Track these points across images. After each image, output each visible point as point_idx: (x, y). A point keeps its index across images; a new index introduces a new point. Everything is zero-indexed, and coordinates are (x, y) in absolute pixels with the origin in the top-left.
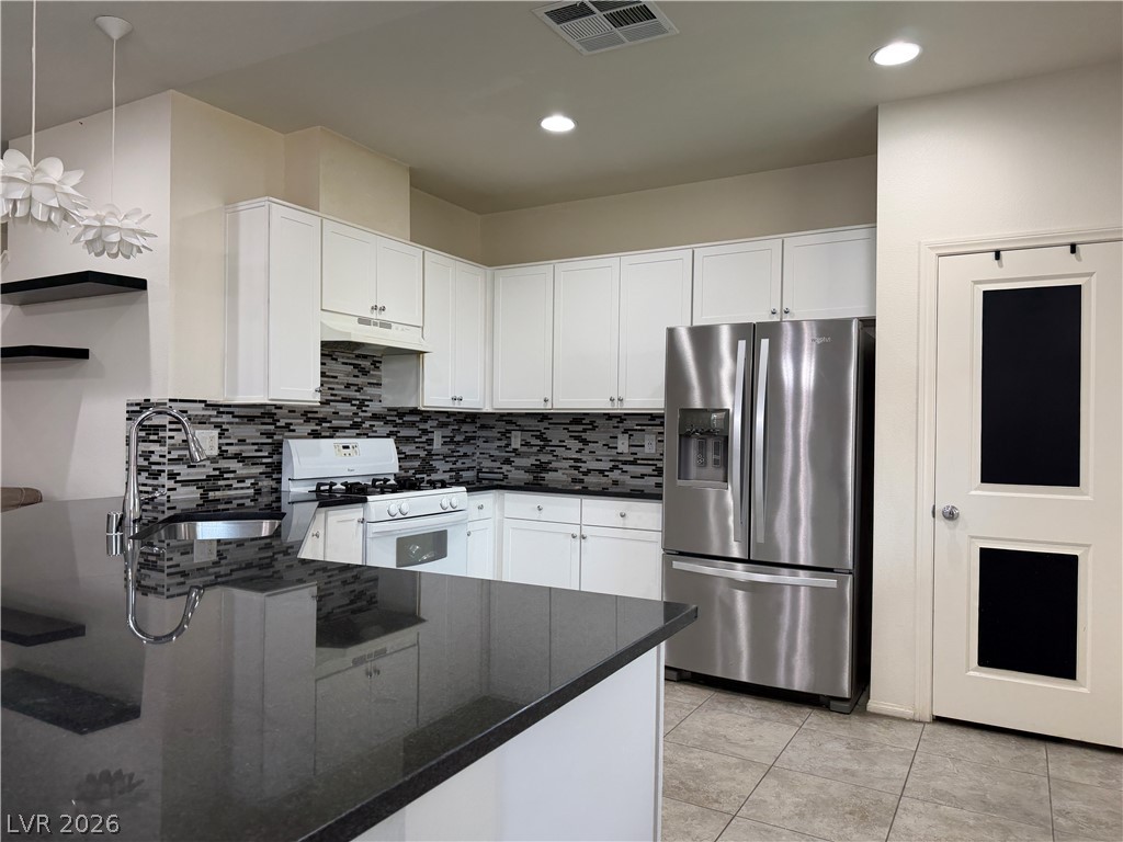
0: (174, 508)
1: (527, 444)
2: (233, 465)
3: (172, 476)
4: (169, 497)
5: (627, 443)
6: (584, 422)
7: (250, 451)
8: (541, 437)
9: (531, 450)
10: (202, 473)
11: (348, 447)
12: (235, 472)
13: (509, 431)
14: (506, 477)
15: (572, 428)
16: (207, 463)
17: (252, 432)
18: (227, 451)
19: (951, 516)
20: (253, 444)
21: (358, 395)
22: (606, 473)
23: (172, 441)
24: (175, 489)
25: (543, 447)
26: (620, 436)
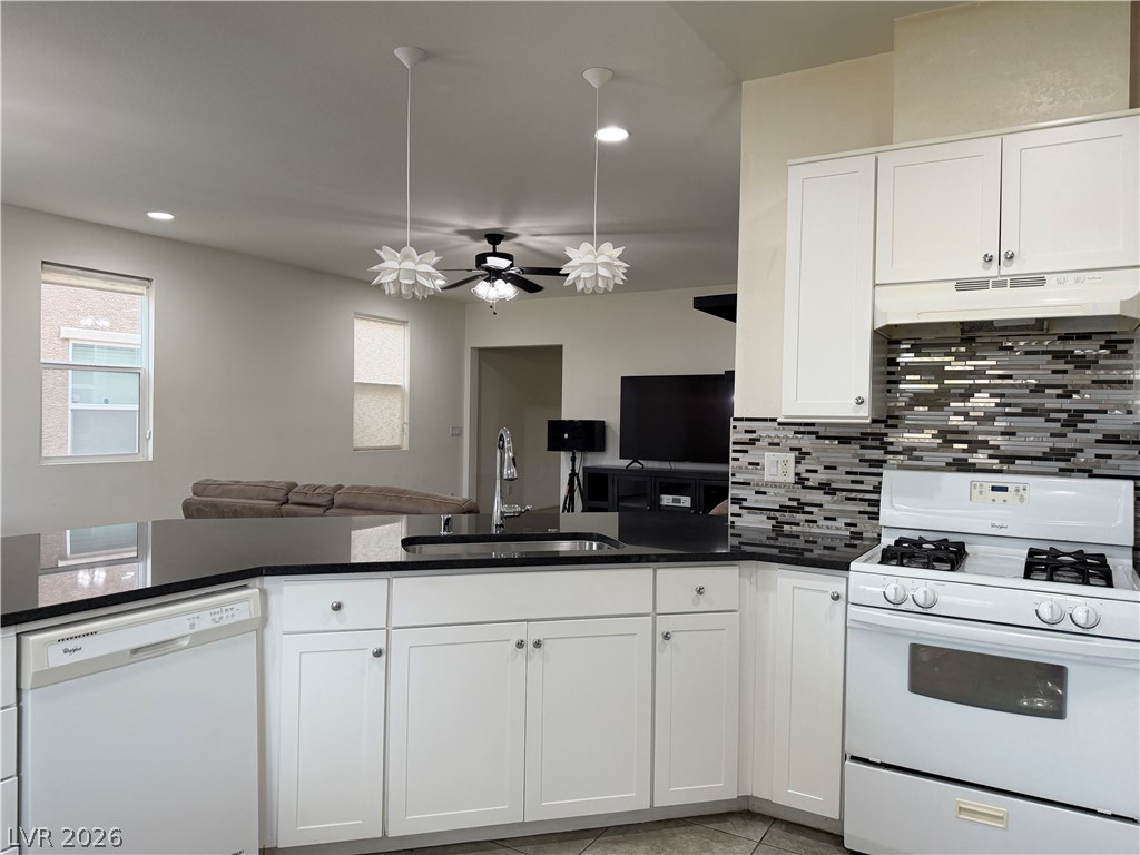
0: (740, 536)
2: (817, 497)
3: (737, 501)
4: (733, 523)
7: (843, 482)
10: (773, 502)
11: (1005, 489)
12: (821, 505)
16: (782, 491)
17: (847, 456)
18: (808, 479)
20: (848, 473)
21: (1066, 404)
23: (736, 463)
24: (740, 515)
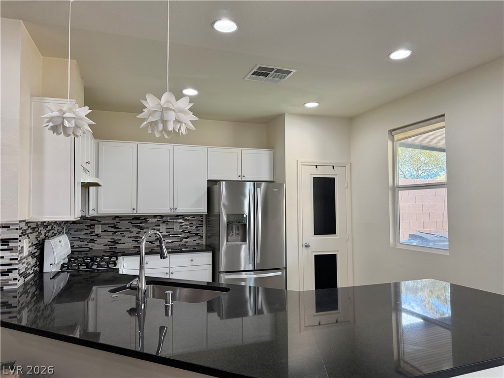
1: (105, 231)
5: (165, 227)
6: (140, 218)
8: (114, 227)
9: (108, 234)
10: (24, 267)
13: (94, 225)
14: (91, 249)
15: (133, 222)
19: (307, 246)
22: (153, 242)
24: (19, 280)
25: (116, 232)
26: (161, 224)
